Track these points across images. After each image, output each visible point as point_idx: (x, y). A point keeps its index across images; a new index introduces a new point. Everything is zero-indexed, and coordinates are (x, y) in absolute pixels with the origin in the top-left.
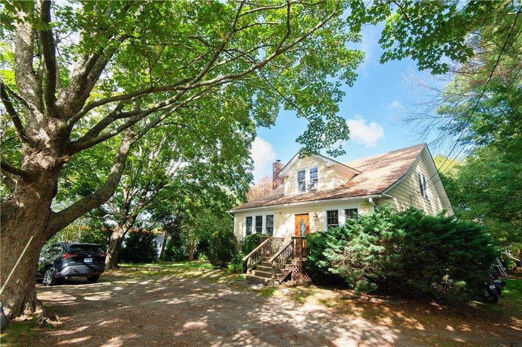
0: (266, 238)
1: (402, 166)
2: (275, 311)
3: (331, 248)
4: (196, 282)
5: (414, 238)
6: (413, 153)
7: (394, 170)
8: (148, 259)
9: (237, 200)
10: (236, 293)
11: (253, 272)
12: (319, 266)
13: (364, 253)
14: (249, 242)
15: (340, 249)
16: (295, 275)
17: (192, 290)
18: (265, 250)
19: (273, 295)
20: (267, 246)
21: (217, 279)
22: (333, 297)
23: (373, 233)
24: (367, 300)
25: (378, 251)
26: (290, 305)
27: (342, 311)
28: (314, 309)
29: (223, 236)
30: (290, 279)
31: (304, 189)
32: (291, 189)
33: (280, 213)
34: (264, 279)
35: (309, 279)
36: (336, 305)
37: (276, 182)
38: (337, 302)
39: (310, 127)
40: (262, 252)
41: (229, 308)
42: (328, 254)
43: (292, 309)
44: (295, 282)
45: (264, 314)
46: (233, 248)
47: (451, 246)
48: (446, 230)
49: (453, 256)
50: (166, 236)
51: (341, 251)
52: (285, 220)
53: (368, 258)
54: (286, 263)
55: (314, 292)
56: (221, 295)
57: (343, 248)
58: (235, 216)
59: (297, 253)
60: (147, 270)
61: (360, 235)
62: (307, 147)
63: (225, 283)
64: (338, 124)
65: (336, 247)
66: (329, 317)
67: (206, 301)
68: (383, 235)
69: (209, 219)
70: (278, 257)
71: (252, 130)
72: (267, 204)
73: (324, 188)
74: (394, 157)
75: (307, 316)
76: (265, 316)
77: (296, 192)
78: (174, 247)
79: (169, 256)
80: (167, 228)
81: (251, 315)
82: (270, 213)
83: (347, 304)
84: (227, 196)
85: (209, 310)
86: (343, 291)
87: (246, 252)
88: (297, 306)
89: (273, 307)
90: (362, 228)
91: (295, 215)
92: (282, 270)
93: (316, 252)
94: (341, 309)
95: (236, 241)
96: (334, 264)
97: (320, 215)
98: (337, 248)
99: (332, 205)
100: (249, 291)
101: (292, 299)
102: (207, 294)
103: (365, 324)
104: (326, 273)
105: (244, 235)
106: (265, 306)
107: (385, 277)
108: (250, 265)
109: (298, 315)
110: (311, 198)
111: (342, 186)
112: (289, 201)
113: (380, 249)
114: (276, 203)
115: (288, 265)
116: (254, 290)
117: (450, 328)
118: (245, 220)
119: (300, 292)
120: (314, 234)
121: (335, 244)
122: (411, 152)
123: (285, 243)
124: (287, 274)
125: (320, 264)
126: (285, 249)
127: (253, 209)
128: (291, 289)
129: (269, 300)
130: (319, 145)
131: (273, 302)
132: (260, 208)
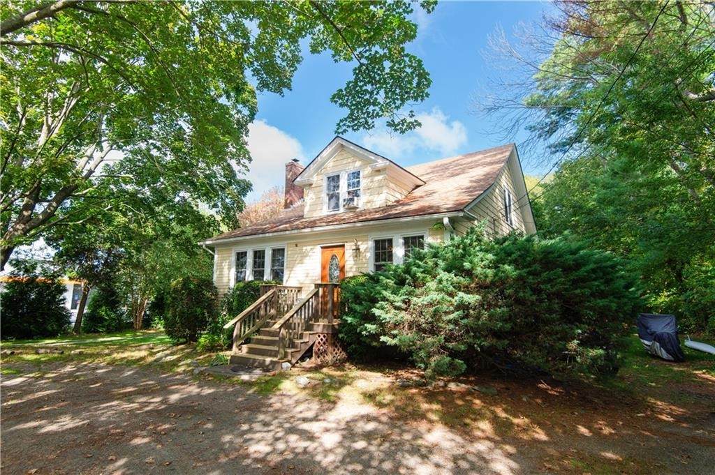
0: (270, 287)
1: (485, 173)
2: (282, 427)
3: (387, 300)
4: (129, 373)
5: (531, 279)
6: (499, 157)
7: (473, 179)
8: (48, 331)
9: (222, 224)
10: (207, 391)
11: (245, 348)
12: (364, 333)
13: (445, 308)
14: (239, 295)
15: (404, 302)
16: (319, 350)
17: (116, 391)
18: (268, 308)
19: (280, 390)
20: (272, 302)
21: (174, 364)
22: (386, 385)
23: (461, 271)
24: (442, 387)
25: (469, 304)
26: (309, 409)
27: (405, 415)
28: (356, 414)
29: (192, 286)
30: (310, 357)
31: (337, 206)
32: (315, 205)
33: (296, 245)
34: (264, 361)
35: (344, 355)
36: (392, 401)
37: (291, 195)
38: (394, 394)
39: (357, 74)
40: (262, 312)
41: (185, 430)
42: (381, 311)
43: (315, 419)
44: (319, 360)
45: (258, 436)
46: (211, 307)
47: (587, 292)
48: (578, 265)
49: (591, 308)
50: (87, 289)
51: (404, 306)
52: (304, 255)
53: (451, 316)
54: (305, 330)
55: (354, 378)
56: (174, 398)
57: (409, 300)
58: (216, 252)
59: (324, 311)
60: (37, 353)
61: (438, 277)
62: (352, 114)
63: (189, 371)
64: (409, 70)
65: (397, 298)
66: (384, 429)
67: (137, 416)
68: (477, 276)
69: (172, 258)
70: (291, 321)
71: (249, 101)
72: (274, 229)
73: (369, 205)
74: (471, 162)
75: (344, 432)
76: (259, 441)
77: (325, 211)
78: (104, 308)
79: (93, 325)
80: (89, 275)
81: (231, 442)
82: (278, 245)
83: (411, 398)
84: (204, 219)
85: (137, 441)
86: (400, 372)
87: (233, 312)
88: (324, 411)
89: (276, 418)
90: (442, 264)
91: (322, 248)
92: (297, 341)
93: (358, 308)
94: (403, 409)
95: (217, 295)
96: (391, 329)
97: (362, 247)
98: (398, 300)
99: (384, 230)
100: (233, 386)
101: (314, 396)
102: (143, 399)
103: (453, 440)
104: (375, 344)
105: (232, 284)
106: (261, 417)
107: (479, 349)
108: (239, 337)
109: (327, 430)
110: (348, 219)
111: (398, 201)
112: (313, 224)
113: (473, 299)
114: (289, 229)
115: (307, 332)
116: (244, 383)
117: (583, 430)
118: (234, 258)
119: (328, 381)
120: (354, 278)
121: (394, 293)
122: (495, 155)
123: (304, 296)
124: (305, 348)
125: (366, 329)
126: (304, 304)
127: (247, 237)
128: (311, 375)
129: (272, 401)
130: (374, 110)
131: (277, 406)
132: (261, 236)
